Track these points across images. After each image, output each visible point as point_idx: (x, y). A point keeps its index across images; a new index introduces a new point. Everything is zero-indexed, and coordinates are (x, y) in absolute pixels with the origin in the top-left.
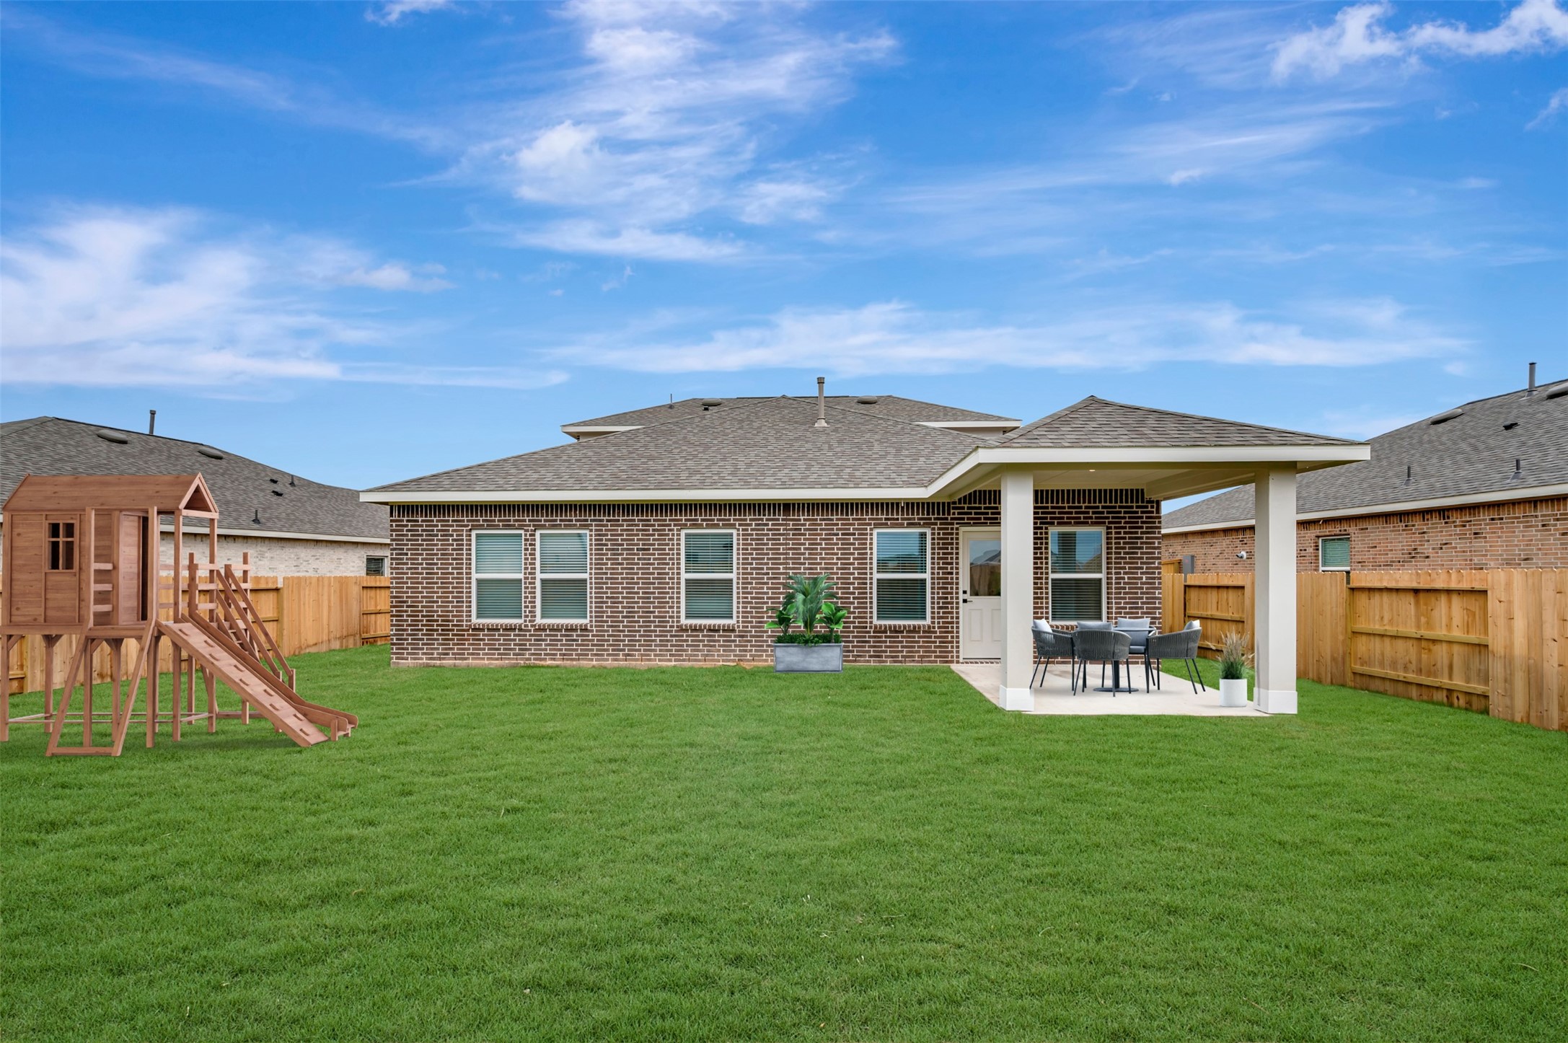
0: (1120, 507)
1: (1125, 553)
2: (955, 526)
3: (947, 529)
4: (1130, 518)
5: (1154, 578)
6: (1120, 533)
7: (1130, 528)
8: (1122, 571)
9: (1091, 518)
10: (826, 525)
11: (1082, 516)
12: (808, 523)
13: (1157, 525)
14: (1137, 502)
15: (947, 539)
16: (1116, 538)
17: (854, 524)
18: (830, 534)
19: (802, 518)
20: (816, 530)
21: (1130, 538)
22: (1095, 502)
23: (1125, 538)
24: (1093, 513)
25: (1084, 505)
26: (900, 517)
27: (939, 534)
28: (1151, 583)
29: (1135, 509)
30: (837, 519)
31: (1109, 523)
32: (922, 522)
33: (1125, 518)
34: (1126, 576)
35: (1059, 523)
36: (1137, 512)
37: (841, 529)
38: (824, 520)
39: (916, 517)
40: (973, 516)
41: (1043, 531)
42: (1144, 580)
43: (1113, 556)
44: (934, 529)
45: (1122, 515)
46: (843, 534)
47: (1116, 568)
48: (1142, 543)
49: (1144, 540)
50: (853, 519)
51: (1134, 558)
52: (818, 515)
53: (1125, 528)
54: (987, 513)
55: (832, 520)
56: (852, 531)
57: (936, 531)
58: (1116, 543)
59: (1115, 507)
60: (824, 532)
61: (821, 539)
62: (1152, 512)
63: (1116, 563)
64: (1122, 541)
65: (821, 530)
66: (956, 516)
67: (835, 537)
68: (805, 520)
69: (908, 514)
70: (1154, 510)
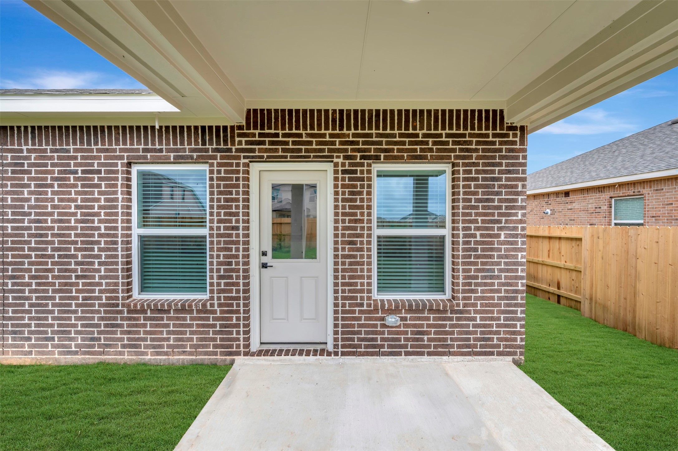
0: (471, 135)
1: (477, 200)
2: (243, 161)
3: (231, 165)
4: (484, 150)
5: (516, 236)
6: (470, 172)
7: (485, 165)
8: (473, 226)
9: (431, 150)
10: (59, 158)
11: (418, 147)
12: (33, 155)
13: (521, 161)
14: (494, 128)
15: (231, 179)
16: (465, 179)
17: (99, 158)
18: (65, 172)
19: (24, 148)
20: (46, 165)
21: (484, 179)
22: (436, 128)
23: (476, 179)
24: (435, 143)
25: (421, 133)
26: (164, 147)
27: (219, 172)
28: (511, 243)
29: (491, 139)
30: (76, 150)
31: (457, 157)
32: (195, 155)
33: (476, 150)
34: (478, 233)
35: (386, 158)
36: (493, 143)
37: (80, 165)
38: (56, 151)
39: (187, 147)
40: (267, 146)
41: (365, 168)
42: (502, 238)
43: (461, 204)
44: (212, 165)
45: (474, 147)
46: (83, 172)
47: (464, 221)
48: (500, 186)
49: (504, 183)
50: (98, 150)
51: (489, 208)
52: (47, 144)
53: (477, 165)
54: (287, 143)
55: (68, 151)
56: (96, 167)
57: (215, 168)
58: (464, 187)
59: (464, 136)
60: (56, 169)
61: (53, 179)
62: (514, 143)
63: (464, 214)
64: (473, 184)
65: (53, 165)
66: (244, 146)
67: (72, 176)
68: (29, 151)
69: (175, 143)
70: (518, 139)
